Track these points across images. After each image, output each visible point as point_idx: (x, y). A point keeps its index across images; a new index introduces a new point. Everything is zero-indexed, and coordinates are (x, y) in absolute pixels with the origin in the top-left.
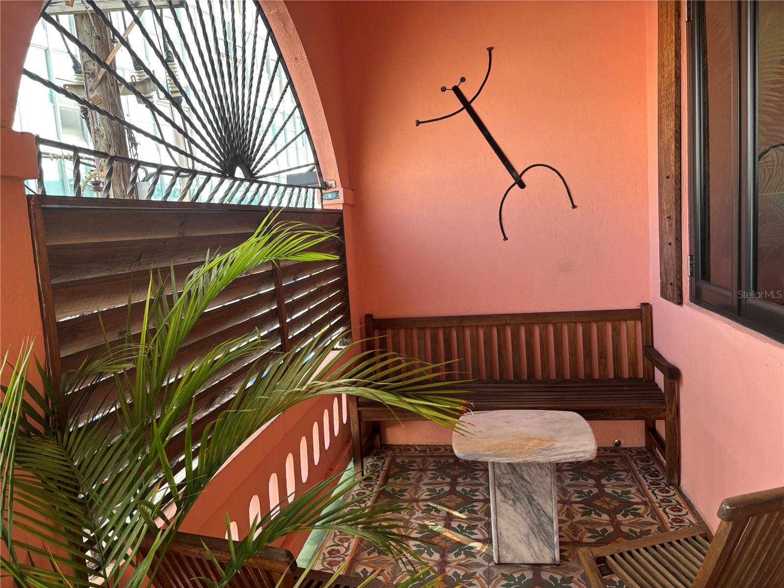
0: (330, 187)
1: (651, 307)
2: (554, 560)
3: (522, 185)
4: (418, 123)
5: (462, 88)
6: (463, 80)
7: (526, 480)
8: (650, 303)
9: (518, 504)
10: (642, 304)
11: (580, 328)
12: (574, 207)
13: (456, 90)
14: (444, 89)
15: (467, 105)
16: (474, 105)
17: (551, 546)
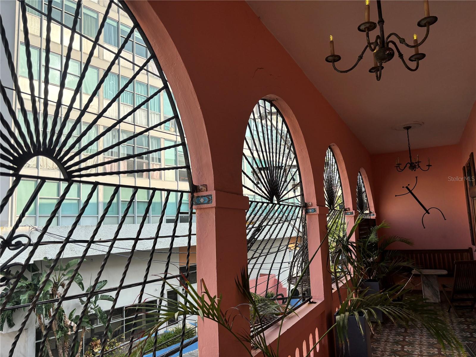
0: (372, 213)
1: (472, 249)
2: (439, 302)
3: (429, 213)
4: (396, 196)
5: (409, 187)
6: (409, 185)
7: (431, 282)
8: (472, 247)
9: (429, 288)
10: (469, 248)
11: (450, 255)
12: (445, 219)
13: (407, 187)
14: (403, 187)
15: (410, 192)
16: (412, 191)
17: (438, 298)
